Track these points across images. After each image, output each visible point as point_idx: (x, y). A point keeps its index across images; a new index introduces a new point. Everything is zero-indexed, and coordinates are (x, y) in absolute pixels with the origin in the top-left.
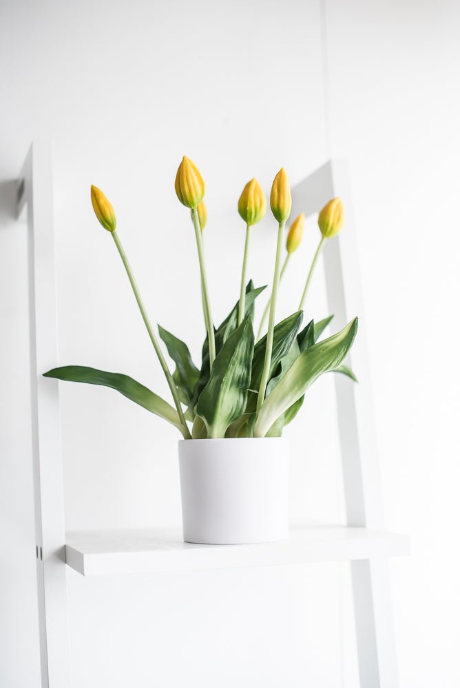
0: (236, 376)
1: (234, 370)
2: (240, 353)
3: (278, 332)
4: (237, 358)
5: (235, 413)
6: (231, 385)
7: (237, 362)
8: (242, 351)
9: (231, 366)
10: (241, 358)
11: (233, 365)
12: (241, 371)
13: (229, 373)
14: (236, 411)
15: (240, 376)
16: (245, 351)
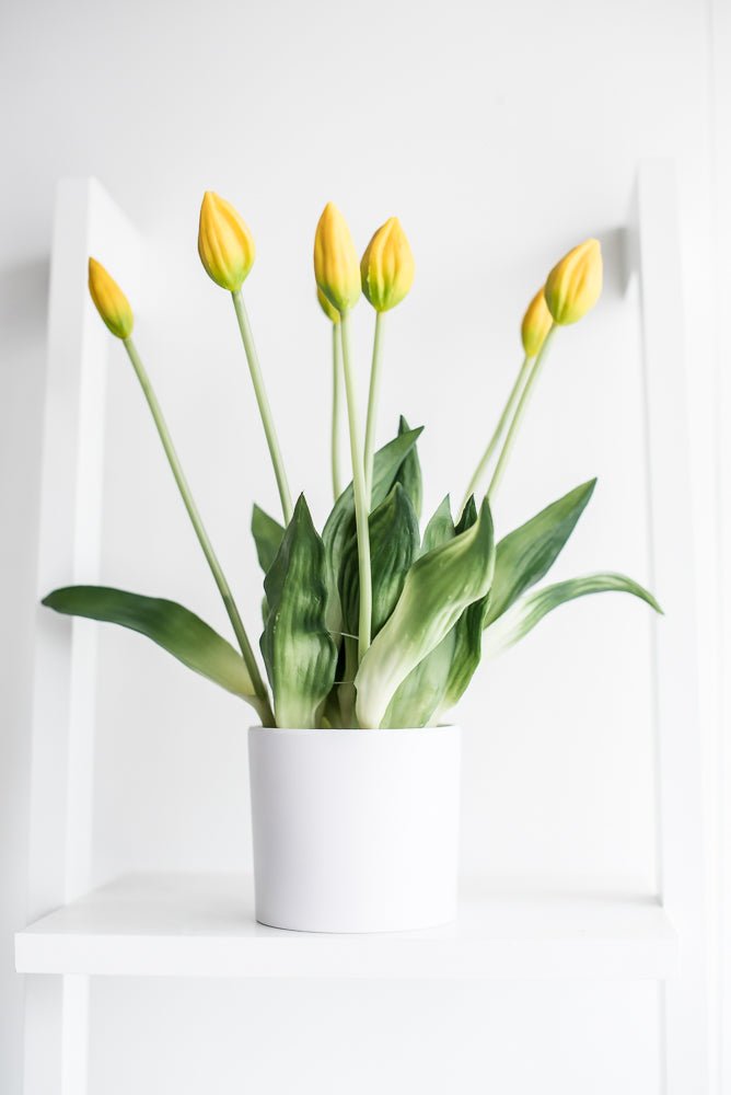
0: (299, 610)
1: (293, 600)
2: (300, 568)
3: (378, 525)
4: (296, 577)
5: (315, 680)
6: (294, 629)
7: (297, 585)
8: (305, 563)
9: (287, 592)
10: (304, 577)
11: (292, 589)
12: (308, 600)
13: (285, 605)
14: (316, 676)
15: (307, 611)
16: (309, 563)
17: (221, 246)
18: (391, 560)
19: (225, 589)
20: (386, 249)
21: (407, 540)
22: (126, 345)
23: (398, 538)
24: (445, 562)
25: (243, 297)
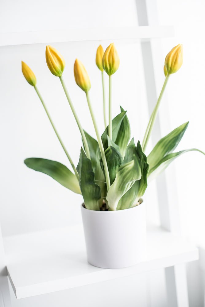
0: (87, 178)
1: (85, 176)
2: (85, 167)
4: (84, 169)
6: (86, 184)
9: (83, 174)
12: (89, 176)
15: (89, 179)
17: (52, 63)
18: (114, 162)
19: (72, 162)
20: (109, 55)
21: (118, 158)
22: (35, 88)
23: (115, 157)
24: (126, 170)
25: (63, 78)
